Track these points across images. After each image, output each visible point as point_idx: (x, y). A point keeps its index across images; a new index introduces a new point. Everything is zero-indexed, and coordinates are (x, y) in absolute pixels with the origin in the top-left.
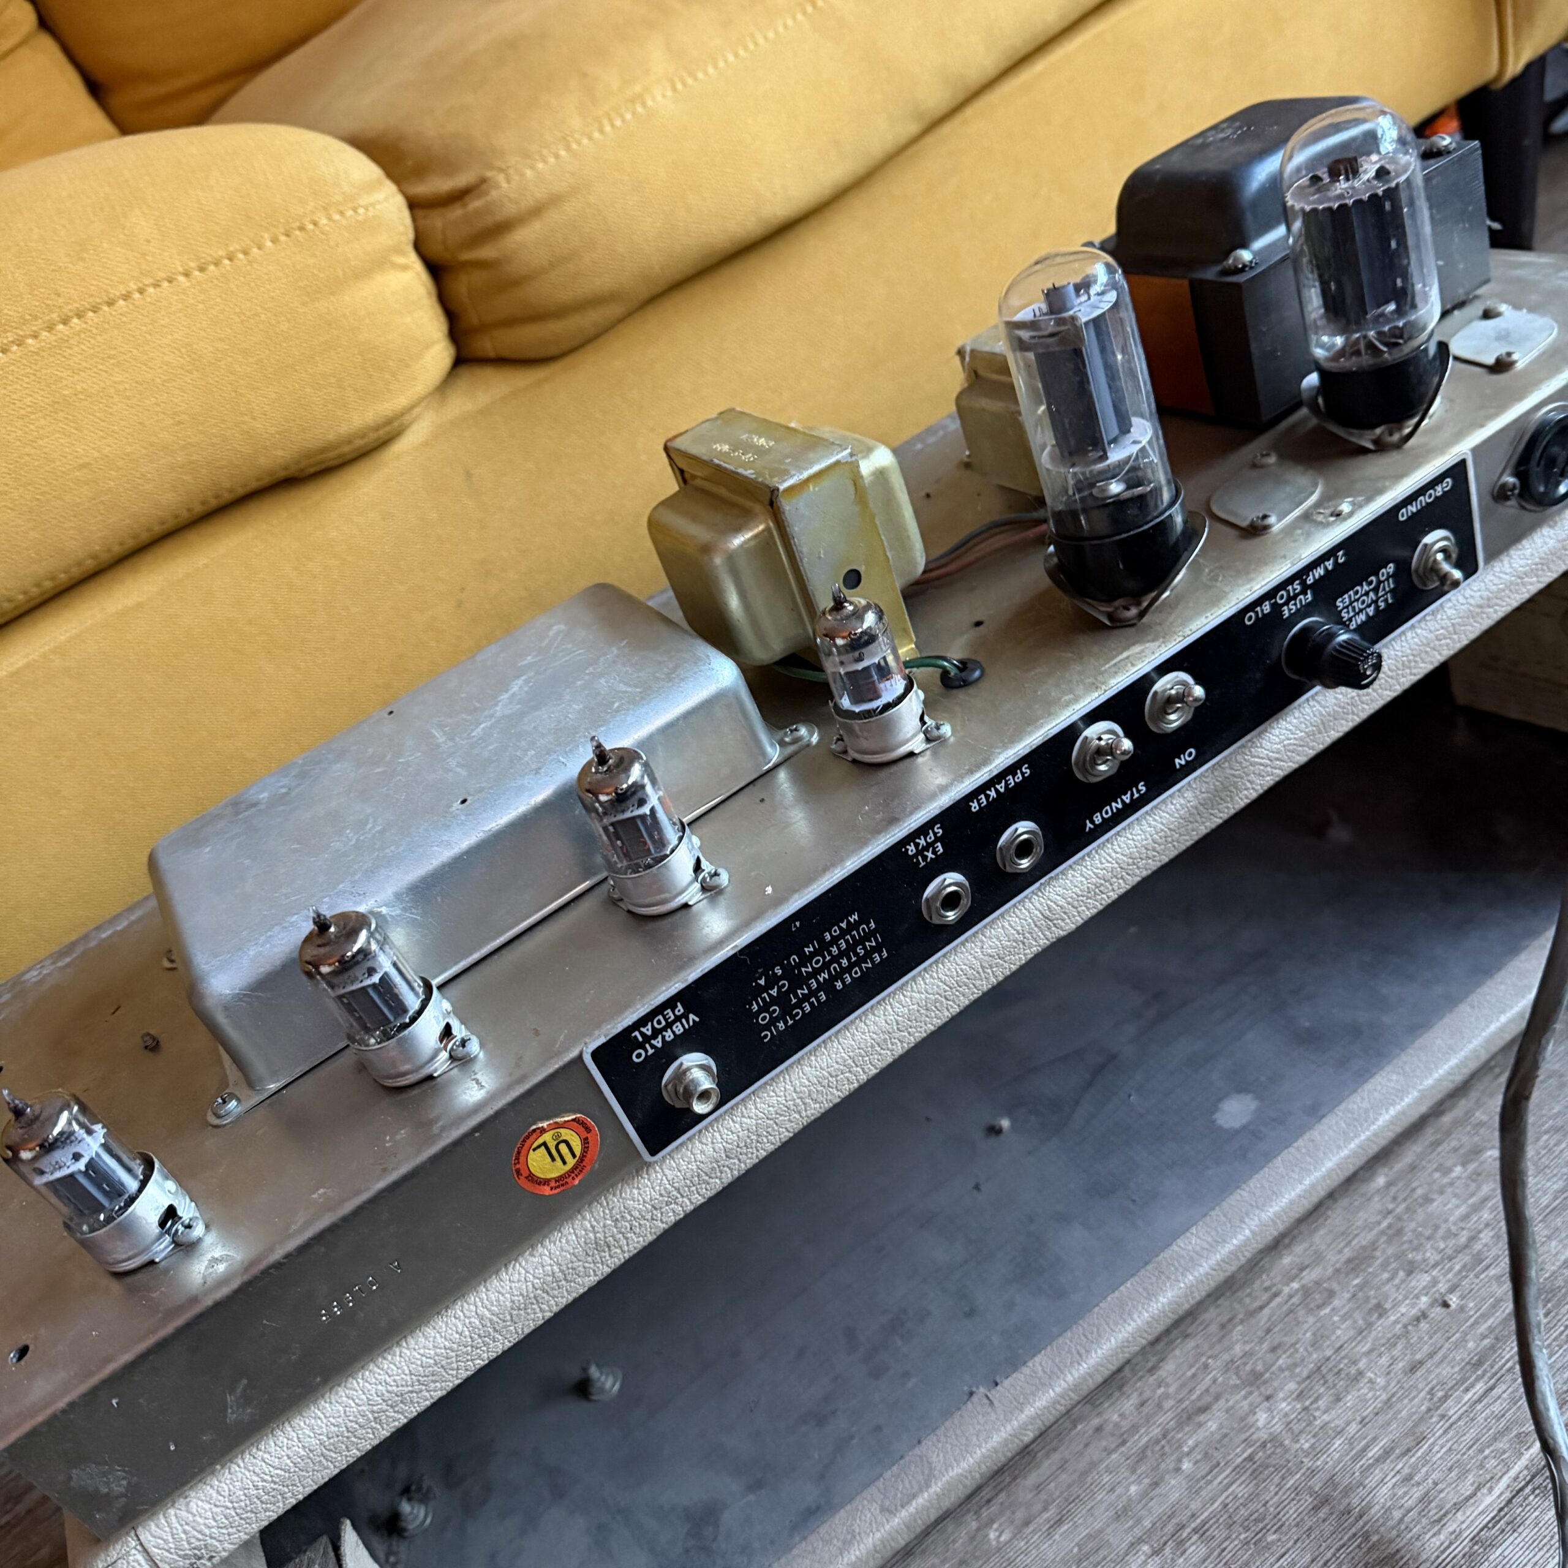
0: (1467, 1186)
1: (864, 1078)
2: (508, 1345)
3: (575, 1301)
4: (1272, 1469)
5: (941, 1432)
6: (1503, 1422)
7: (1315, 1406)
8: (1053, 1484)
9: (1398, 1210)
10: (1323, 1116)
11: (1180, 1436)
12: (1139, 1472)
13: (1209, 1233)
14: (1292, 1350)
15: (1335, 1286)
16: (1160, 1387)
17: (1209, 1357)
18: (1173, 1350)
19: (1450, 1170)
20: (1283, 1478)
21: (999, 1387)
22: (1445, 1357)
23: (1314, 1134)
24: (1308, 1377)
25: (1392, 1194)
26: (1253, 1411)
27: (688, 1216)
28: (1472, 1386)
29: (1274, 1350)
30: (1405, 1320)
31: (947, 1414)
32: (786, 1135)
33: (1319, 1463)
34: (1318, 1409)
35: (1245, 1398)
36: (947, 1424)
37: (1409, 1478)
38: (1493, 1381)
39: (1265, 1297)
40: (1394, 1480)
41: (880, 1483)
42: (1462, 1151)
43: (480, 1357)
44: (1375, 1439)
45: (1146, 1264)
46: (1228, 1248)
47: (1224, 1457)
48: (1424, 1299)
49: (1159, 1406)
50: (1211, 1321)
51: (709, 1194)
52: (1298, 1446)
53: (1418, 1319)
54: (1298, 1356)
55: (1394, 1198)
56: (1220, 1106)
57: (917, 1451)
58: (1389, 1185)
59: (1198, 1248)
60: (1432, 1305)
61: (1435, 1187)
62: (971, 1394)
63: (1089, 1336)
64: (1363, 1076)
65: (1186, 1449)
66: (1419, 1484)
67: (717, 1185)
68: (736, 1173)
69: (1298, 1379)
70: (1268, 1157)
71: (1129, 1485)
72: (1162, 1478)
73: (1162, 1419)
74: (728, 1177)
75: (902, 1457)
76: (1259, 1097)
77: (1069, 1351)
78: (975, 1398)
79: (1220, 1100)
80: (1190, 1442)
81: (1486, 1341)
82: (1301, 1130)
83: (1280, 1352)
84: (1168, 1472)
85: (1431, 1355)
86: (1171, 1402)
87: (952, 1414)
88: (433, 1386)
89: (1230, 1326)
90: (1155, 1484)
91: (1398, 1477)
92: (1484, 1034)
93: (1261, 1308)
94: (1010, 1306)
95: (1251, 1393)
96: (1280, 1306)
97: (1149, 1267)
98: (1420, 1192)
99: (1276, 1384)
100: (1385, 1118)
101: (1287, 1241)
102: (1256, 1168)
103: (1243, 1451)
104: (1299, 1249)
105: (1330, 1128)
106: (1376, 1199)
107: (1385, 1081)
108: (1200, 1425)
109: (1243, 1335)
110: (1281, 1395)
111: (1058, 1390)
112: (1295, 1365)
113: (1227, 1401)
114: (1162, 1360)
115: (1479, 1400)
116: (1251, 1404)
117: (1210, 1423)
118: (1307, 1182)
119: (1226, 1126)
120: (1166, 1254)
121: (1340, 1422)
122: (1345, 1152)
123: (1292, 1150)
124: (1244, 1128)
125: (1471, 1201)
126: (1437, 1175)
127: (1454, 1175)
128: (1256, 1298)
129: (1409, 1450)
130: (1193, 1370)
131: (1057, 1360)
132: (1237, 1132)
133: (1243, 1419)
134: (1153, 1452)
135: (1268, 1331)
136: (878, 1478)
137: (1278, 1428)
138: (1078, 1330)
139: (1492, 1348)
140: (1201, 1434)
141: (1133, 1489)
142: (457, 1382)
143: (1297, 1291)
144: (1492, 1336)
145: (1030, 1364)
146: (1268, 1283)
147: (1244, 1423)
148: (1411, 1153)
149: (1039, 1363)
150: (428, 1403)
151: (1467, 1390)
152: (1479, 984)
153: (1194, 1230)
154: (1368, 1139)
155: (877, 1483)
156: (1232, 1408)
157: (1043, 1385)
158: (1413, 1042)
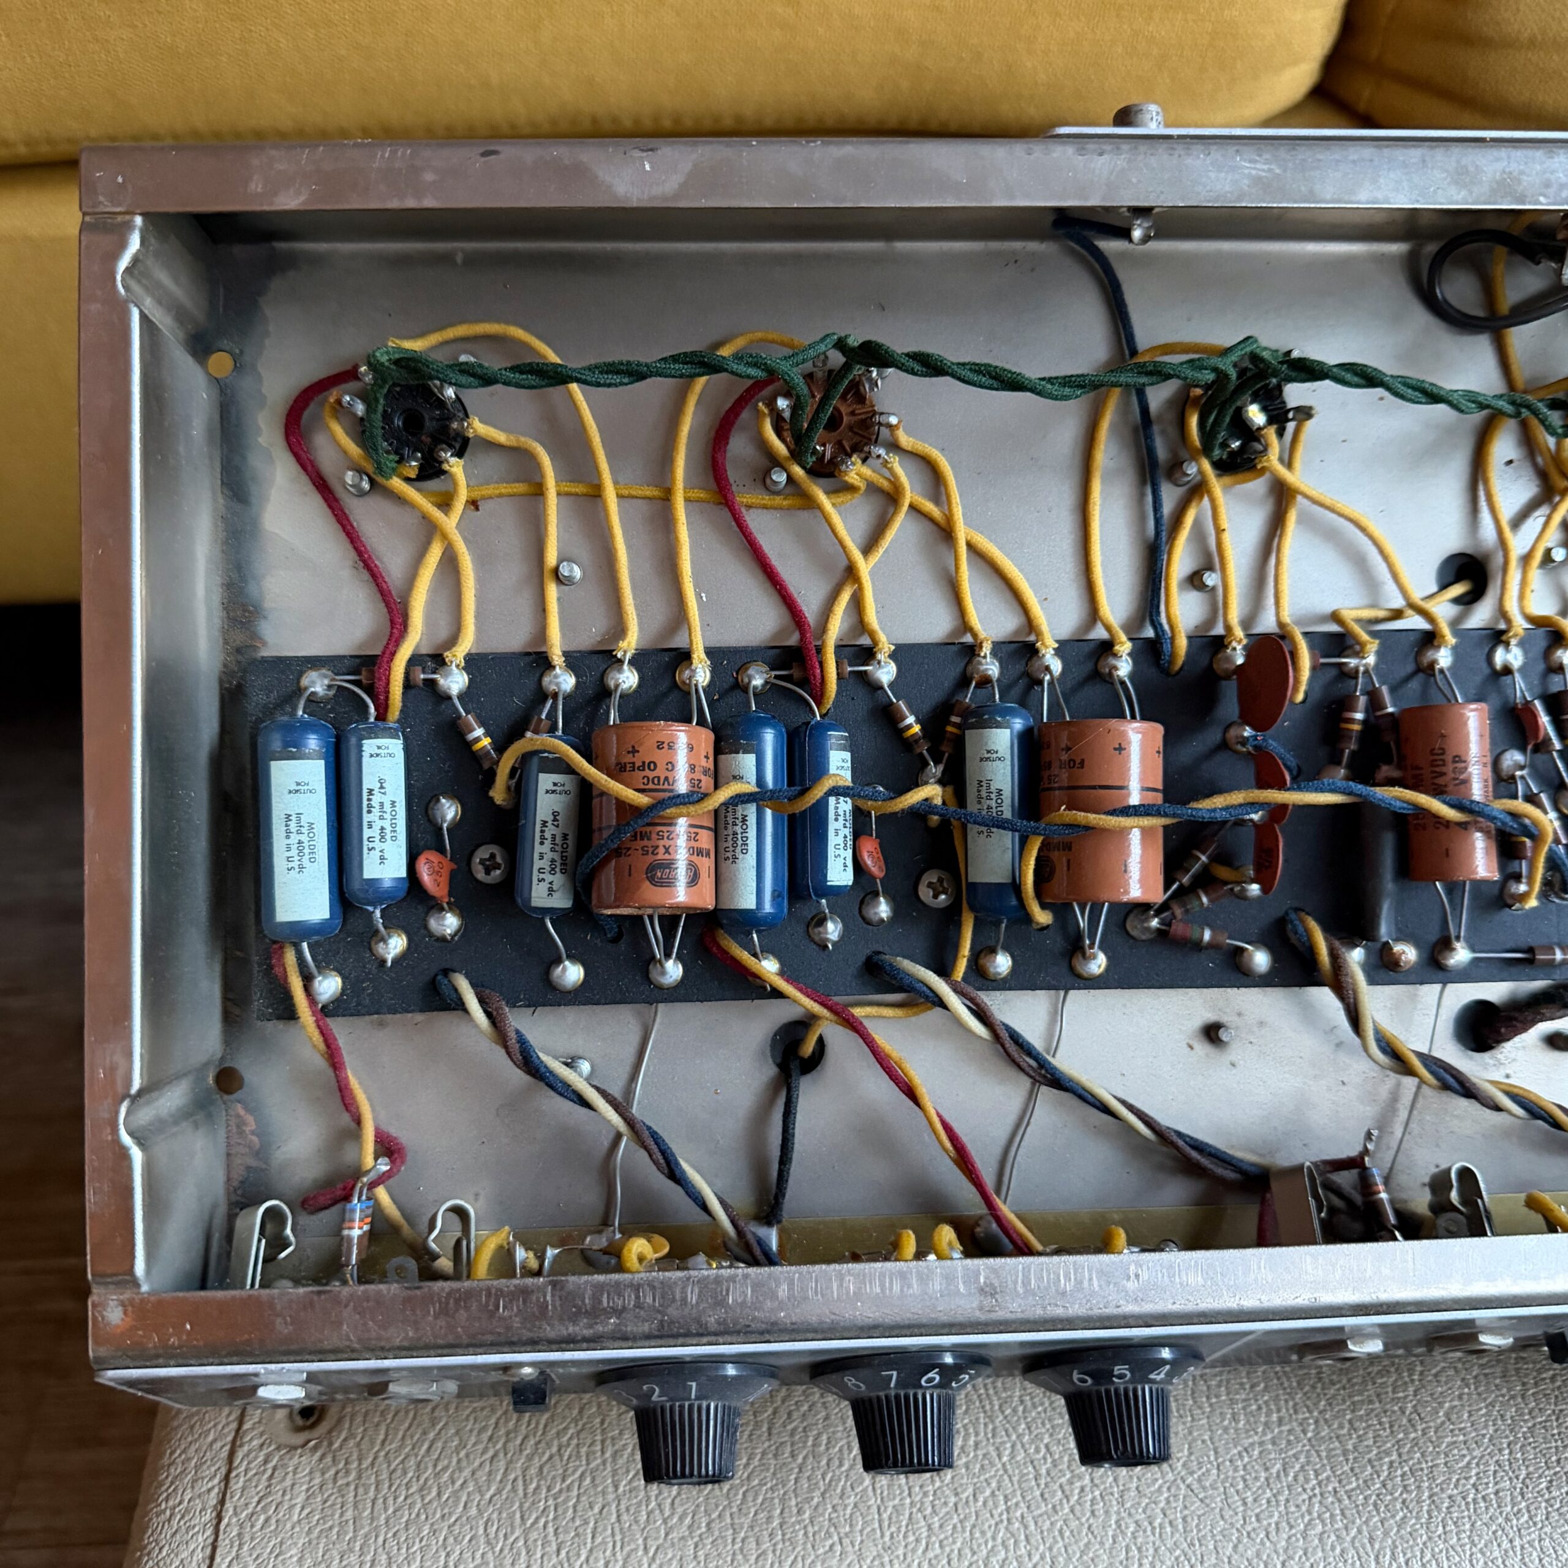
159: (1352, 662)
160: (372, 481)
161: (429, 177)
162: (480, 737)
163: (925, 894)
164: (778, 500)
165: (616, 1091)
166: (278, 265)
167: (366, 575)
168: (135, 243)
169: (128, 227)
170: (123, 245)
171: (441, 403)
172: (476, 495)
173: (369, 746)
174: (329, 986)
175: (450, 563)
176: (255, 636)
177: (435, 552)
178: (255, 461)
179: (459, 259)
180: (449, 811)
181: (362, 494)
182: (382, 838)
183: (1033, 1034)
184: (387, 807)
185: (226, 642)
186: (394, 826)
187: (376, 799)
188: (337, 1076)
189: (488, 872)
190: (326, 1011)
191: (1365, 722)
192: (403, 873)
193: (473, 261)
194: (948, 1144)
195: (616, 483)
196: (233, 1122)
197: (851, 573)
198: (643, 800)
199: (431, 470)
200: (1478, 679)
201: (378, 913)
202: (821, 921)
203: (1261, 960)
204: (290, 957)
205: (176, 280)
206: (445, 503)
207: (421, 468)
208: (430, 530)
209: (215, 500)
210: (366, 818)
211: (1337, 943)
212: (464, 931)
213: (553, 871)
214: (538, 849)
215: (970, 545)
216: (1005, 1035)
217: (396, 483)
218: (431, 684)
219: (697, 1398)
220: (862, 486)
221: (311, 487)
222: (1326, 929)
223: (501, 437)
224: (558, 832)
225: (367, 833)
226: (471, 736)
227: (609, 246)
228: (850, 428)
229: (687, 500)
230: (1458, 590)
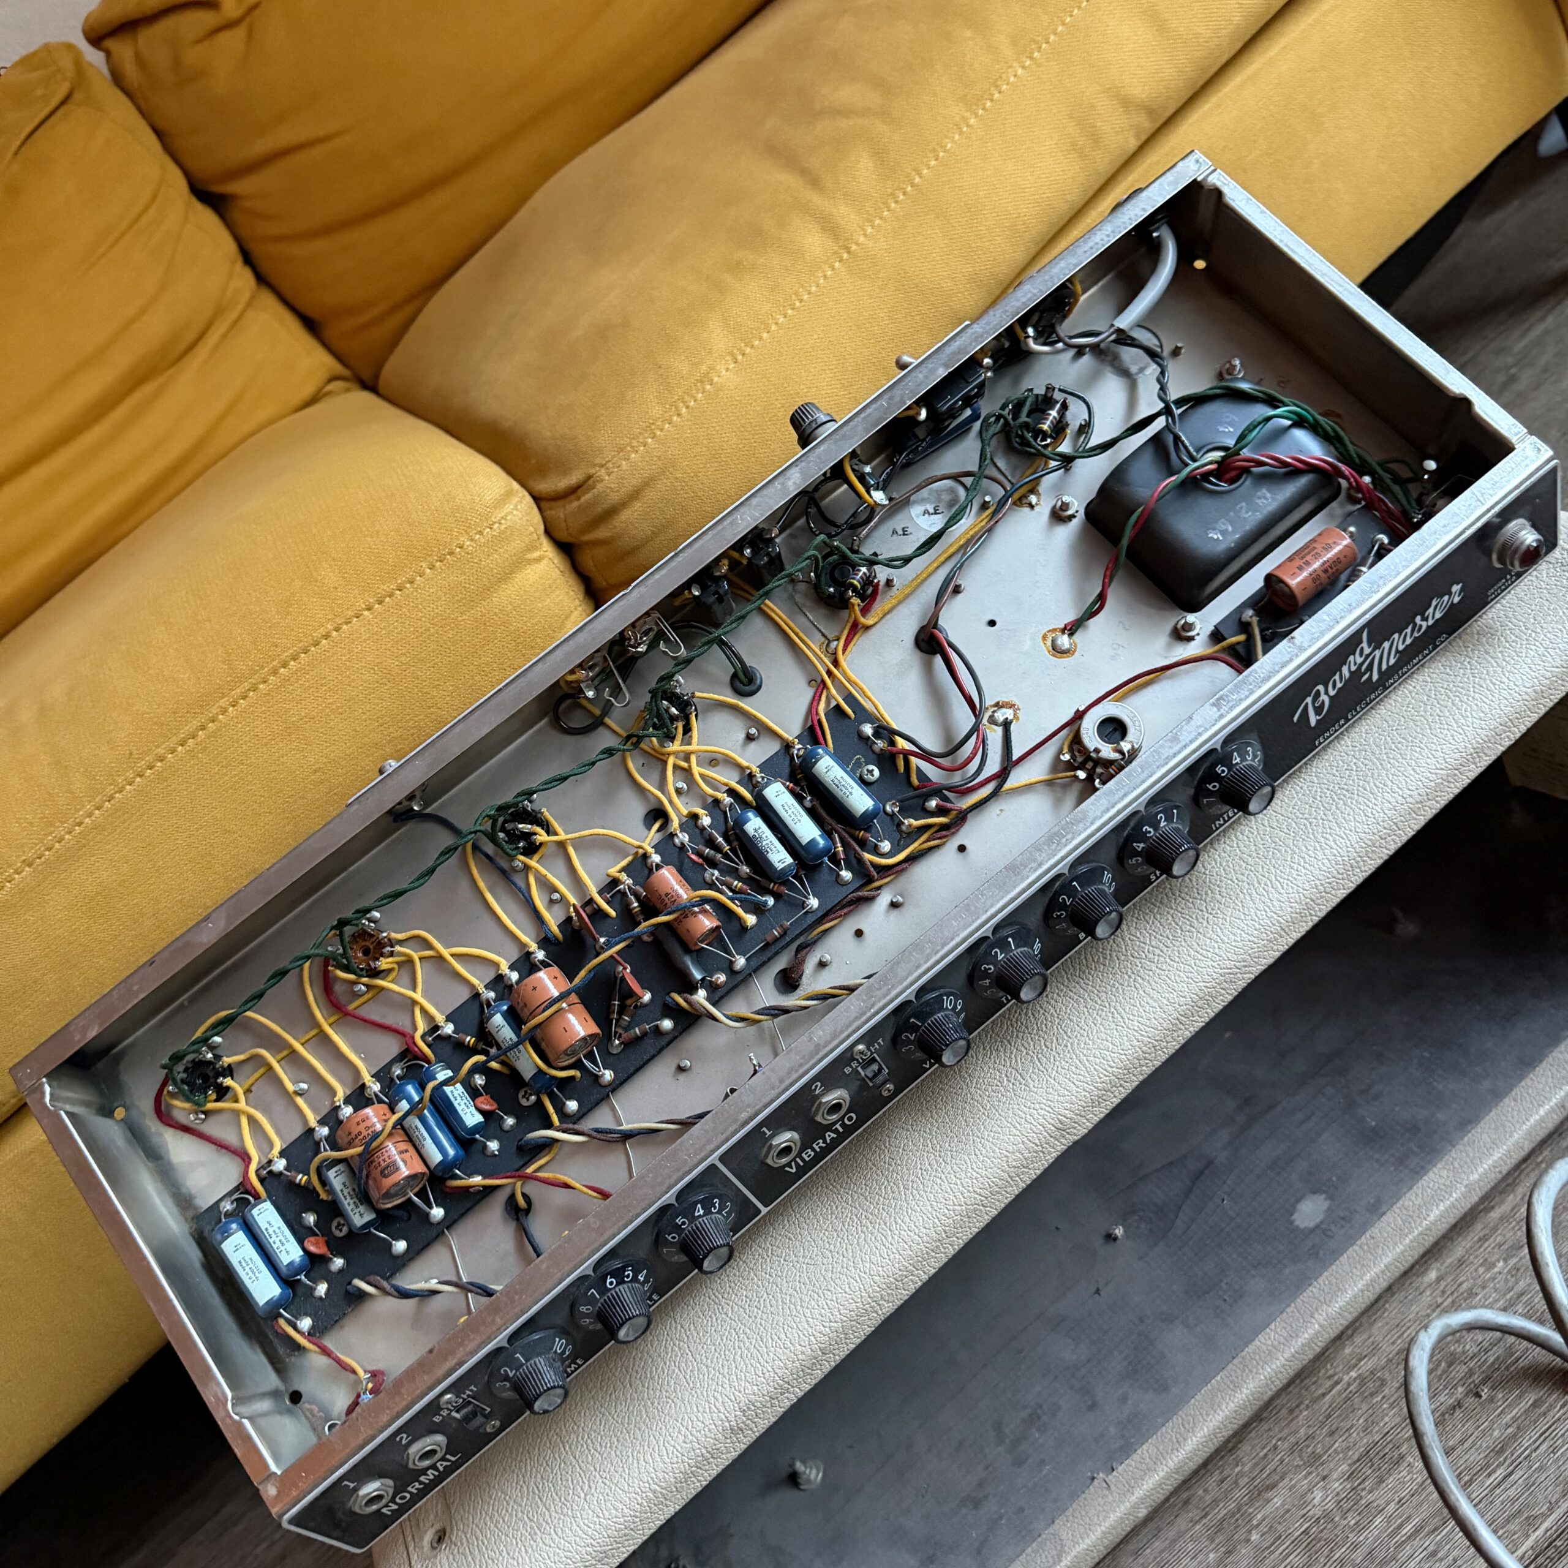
0: (1506, 1281)
1: (925, 1277)
2: (678, 1508)
3: (724, 1470)
4: (1323, 1543)
5: (1069, 1513)
6: (1517, 1505)
7: (1362, 1486)
8: (1148, 1551)
9: (1445, 1304)
10: (1384, 1214)
11: (1251, 1510)
12: (1217, 1541)
13: (1285, 1328)
14: (1347, 1435)
15: (1387, 1375)
16: (1237, 1465)
17: (1279, 1440)
18: (1250, 1432)
19: (1494, 1265)
20: (1331, 1551)
21: (1115, 1473)
22: (1474, 1444)
23: (1374, 1231)
24: (1358, 1460)
25: (1442, 1288)
26: (1310, 1490)
27: (800, 1400)
28: (1494, 1471)
29: (1332, 1434)
30: (1443, 1408)
31: (1074, 1496)
32: (869, 1330)
33: (1361, 1538)
34: (1364, 1489)
35: (1306, 1477)
36: (1074, 1505)
37: (1434, 1554)
38: (1511, 1468)
39: (1329, 1383)
40: (1422, 1556)
41: (1023, 1558)
42: (1505, 1247)
43: (658, 1519)
44: (1409, 1518)
45: (1234, 1358)
46: (1301, 1341)
47: (1285, 1531)
48: (1460, 1389)
49: (1236, 1482)
50: (1284, 1405)
51: (814, 1382)
52: (1346, 1522)
53: (1454, 1408)
54: (1351, 1440)
55: (1443, 1292)
56: (1299, 1206)
57: (1051, 1530)
58: (1439, 1279)
59: (1275, 1343)
60: (1467, 1395)
61: (1479, 1282)
62: (1093, 1479)
63: (1187, 1426)
64: (1419, 1172)
65: (1255, 1522)
66: (1441, 1560)
67: (819, 1375)
68: (833, 1364)
69: (1350, 1462)
70: (1336, 1254)
71: (1207, 1554)
72: (1235, 1547)
73: (1237, 1494)
74: (827, 1368)
75: (1040, 1536)
76: (1330, 1198)
77: (1170, 1440)
78: (1096, 1482)
79: (1298, 1201)
80: (1259, 1516)
81: (1510, 1430)
82: (1364, 1228)
83: (1336, 1436)
84: (1240, 1542)
85: (1462, 1442)
86: (1246, 1480)
87: (1078, 1496)
88: (626, 1543)
89: (1297, 1412)
90: (1229, 1553)
91: (1425, 1553)
92: (1524, 1127)
93: (1324, 1395)
94: (1124, 1399)
95: (1310, 1473)
96: (1340, 1393)
97: (1236, 1361)
98: (1465, 1286)
99: (1332, 1465)
100: (1435, 1213)
101: (1349, 1332)
102: (1325, 1264)
103: (1301, 1525)
104: (1358, 1340)
105: (1388, 1224)
106: (1428, 1293)
107: (1436, 1176)
108: (1268, 1501)
109: (1307, 1419)
110: (1335, 1476)
111: (1162, 1474)
112: (1348, 1448)
113: (1291, 1480)
114: (1240, 1442)
115: (1499, 1485)
116: (1310, 1483)
117: (1275, 1500)
118: (1368, 1277)
119: (1302, 1226)
120: (1249, 1349)
121: (1381, 1502)
122: (1400, 1248)
123: (1355, 1247)
124: (1317, 1227)
125: (1508, 1297)
126: (1481, 1270)
127: (1496, 1270)
128: (1320, 1386)
129: (1436, 1529)
130: (1265, 1451)
131: (1161, 1448)
132: (1312, 1231)
133: (1303, 1496)
134: (1229, 1523)
135: (1329, 1416)
136: (1021, 1554)
137: (1330, 1506)
138: (1176, 1420)
139: (1514, 1436)
140: (1268, 1509)
141: (1212, 1556)
142: (645, 1538)
143: (1355, 1379)
144: (1515, 1425)
145: (1139, 1451)
146: (1331, 1372)
147: (1303, 1500)
148: (1460, 1248)
149: (1146, 1450)
150: (626, 1555)
151: (1489, 1475)
152: (1522, 1078)
153: (1272, 1326)
154: (1421, 1234)
155: (1020, 1558)
156: (1294, 1486)
157: (1149, 1470)
158: (1462, 1138)
159: (622, 887)
160: (203, 1112)
161: (135, 988)
162: (301, 1179)
163: (524, 1102)
164: (366, 997)
165: (454, 1279)
166: (118, 1059)
167: (224, 1151)
168: (47, 1089)
169: (42, 1085)
170: (43, 1094)
171: (209, 1063)
172: (246, 1086)
173: (255, 1212)
174: (306, 1323)
175: (252, 1120)
176: (196, 1208)
177: (244, 1121)
178: (155, 1140)
179: (186, 1003)
180: (311, 1219)
181: (204, 1120)
182: (283, 1244)
183: (610, 1124)
184: (277, 1231)
185: (186, 1219)
186: (285, 1236)
187: (271, 1231)
188: (334, 1359)
189: (341, 1230)
190: (311, 1334)
191: (640, 906)
192: (302, 1253)
193: (192, 1000)
194: (595, 1194)
195: (297, 1040)
196: (308, 1413)
197: (414, 1002)
198: (359, 1149)
199: (222, 1092)
200: (676, 855)
201: (303, 1277)
202: (485, 1146)
203: (667, 1024)
204: (282, 1322)
205: (75, 1092)
206: (237, 1101)
207: (218, 1093)
208: (237, 1113)
209: (146, 1165)
210: (271, 1241)
211: (686, 995)
212: (348, 1262)
213: (357, 1207)
214: (346, 1203)
215: (452, 955)
216: (594, 1134)
217: (210, 1106)
218: (271, 1172)
219: (527, 1361)
220: (396, 966)
221: (183, 1133)
222: (679, 994)
223: (242, 1057)
224: (350, 1190)
225: (275, 1247)
226: (298, 1180)
227: (240, 955)
228: (374, 948)
229: (330, 1025)
230: (656, 826)
